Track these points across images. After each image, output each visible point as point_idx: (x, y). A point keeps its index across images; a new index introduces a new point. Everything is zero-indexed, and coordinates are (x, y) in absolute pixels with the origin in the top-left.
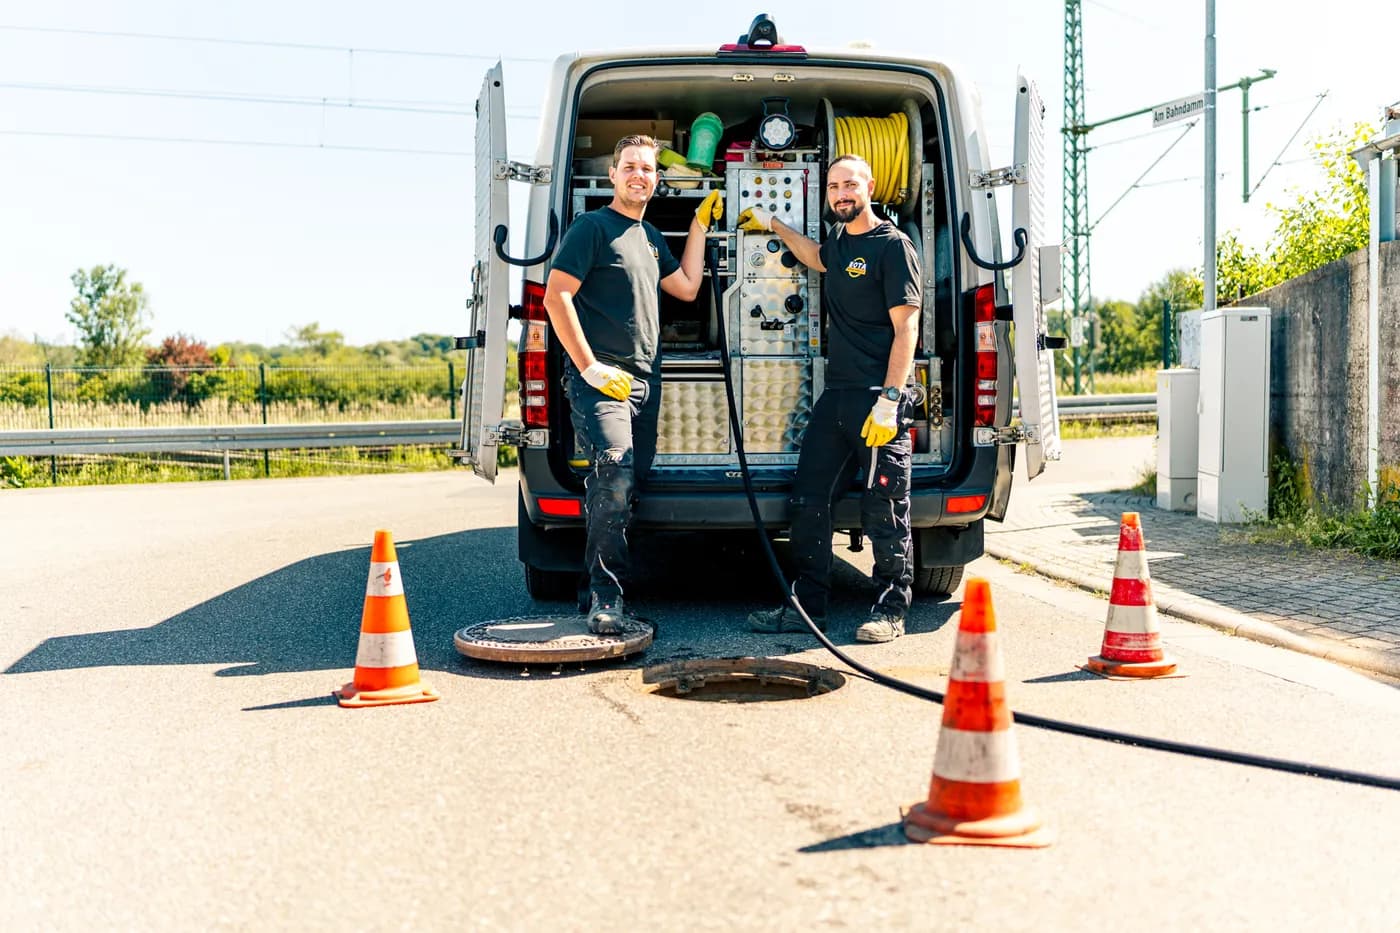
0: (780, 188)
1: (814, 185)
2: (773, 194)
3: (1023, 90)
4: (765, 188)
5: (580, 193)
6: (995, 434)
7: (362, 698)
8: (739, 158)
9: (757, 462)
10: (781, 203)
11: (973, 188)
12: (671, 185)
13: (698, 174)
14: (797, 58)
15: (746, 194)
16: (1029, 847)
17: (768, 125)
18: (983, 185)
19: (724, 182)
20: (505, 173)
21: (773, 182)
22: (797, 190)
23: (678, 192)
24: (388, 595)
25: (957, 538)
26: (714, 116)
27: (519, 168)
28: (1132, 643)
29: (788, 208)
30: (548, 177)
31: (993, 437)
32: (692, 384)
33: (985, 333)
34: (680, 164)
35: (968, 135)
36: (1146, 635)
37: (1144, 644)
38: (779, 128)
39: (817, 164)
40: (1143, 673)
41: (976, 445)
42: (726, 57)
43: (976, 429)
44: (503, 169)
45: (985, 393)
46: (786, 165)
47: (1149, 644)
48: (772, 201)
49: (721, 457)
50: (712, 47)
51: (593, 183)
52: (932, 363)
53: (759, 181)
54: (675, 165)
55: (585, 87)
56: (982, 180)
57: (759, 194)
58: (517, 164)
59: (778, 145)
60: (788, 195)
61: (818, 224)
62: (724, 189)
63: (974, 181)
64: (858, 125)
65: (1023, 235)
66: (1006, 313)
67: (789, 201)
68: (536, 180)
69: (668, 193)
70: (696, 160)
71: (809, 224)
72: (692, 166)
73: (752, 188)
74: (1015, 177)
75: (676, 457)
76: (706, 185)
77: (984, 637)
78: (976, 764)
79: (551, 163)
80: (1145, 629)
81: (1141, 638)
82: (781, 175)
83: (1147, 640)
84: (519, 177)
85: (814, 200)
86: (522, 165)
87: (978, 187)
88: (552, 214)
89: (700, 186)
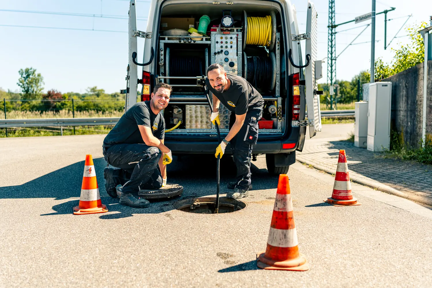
0: (229, 41)
1: (240, 39)
2: (227, 43)
3: (310, 7)
4: (224, 40)
5: (162, 42)
6: (299, 123)
7: (81, 212)
8: (215, 30)
10: (229, 45)
11: (293, 41)
12: (193, 39)
13: (202, 36)
15: (217, 42)
16: (300, 271)
17: (224, 19)
18: (296, 40)
19: (210, 39)
20: (136, 34)
21: (226, 38)
22: (235, 41)
23: (195, 42)
24: (90, 176)
25: (287, 157)
26: (207, 16)
27: (141, 33)
28: (342, 194)
29: (231, 47)
30: (151, 36)
31: (298, 124)
32: (199, 106)
33: (296, 89)
34: (195, 32)
35: (291, 23)
36: (347, 191)
37: (346, 194)
38: (228, 20)
39: (241, 33)
40: (346, 204)
41: (293, 126)
43: (293, 121)
44: (135, 33)
45: (296, 109)
46: (231, 32)
47: (348, 194)
48: (226, 45)
49: (207, 130)
51: (166, 38)
52: (278, 99)
53: (222, 38)
54: (194, 32)
55: (163, 6)
56: (296, 38)
57: (222, 42)
58: (140, 32)
59: (227, 26)
60: (231, 43)
61: (241, 53)
62: (210, 40)
63: (293, 38)
64: (255, 19)
65: (309, 56)
66: (303, 83)
67: (232, 45)
68: (147, 37)
69: (191, 42)
70: (201, 31)
71: (238, 53)
72: (199, 33)
73: (219, 40)
74: (307, 37)
75: (193, 130)
76: (204, 39)
77: (286, 196)
78: (282, 241)
79: (151, 31)
80: (347, 189)
81: (345, 192)
82: (229, 36)
83: (347, 192)
84: (141, 36)
85: (240, 45)
86: (142, 32)
87: (294, 41)
88: (152, 48)
89: (202, 40)
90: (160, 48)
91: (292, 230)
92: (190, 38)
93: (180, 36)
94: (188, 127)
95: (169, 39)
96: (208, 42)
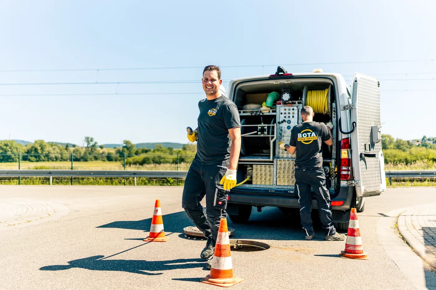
0: (291, 111)
2: (289, 113)
3: (356, 81)
4: (287, 112)
7: (148, 239)
8: (280, 104)
9: (280, 188)
10: (291, 116)
11: (341, 110)
13: (269, 109)
14: (290, 77)
15: (282, 113)
17: (284, 95)
19: (276, 111)
21: (289, 110)
22: (296, 112)
23: (263, 113)
24: (157, 215)
28: (350, 248)
29: (293, 117)
31: (347, 183)
32: (264, 166)
33: (344, 154)
34: (265, 106)
35: (340, 95)
36: (355, 245)
37: (354, 248)
38: (286, 96)
40: (351, 257)
41: (341, 186)
42: (272, 78)
43: (341, 181)
45: (345, 170)
46: (293, 105)
47: (356, 248)
48: (289, 115)
49: (270, 186)
50: (268, 75)
52: (332, 161)
53: (285, 110)
55: (237, 88)
56: (344, 108)
57: (285, 113)
59: (287, 100)
60: (293, 113)
63: (342, 108)
64: (314, 93)
65: (354, 124)
66: (350, 147)
67: (293, 115)
69: (260, 114)
71: (299, 121)
72: (267, 106)
73: (283, 112)
74: (352, 107)
75: (258, 185)
76: (271, 111)
80: (354, 244)
81: (353, 246)
82: (291, 108)
83: (355, 247)
87: (343, 110)
89: (269, 112)
91: (224, 258)
92: (260, 111)
93: (253, 109)
94: (254, 183)
95: (244, 112)
96: (274, 114)
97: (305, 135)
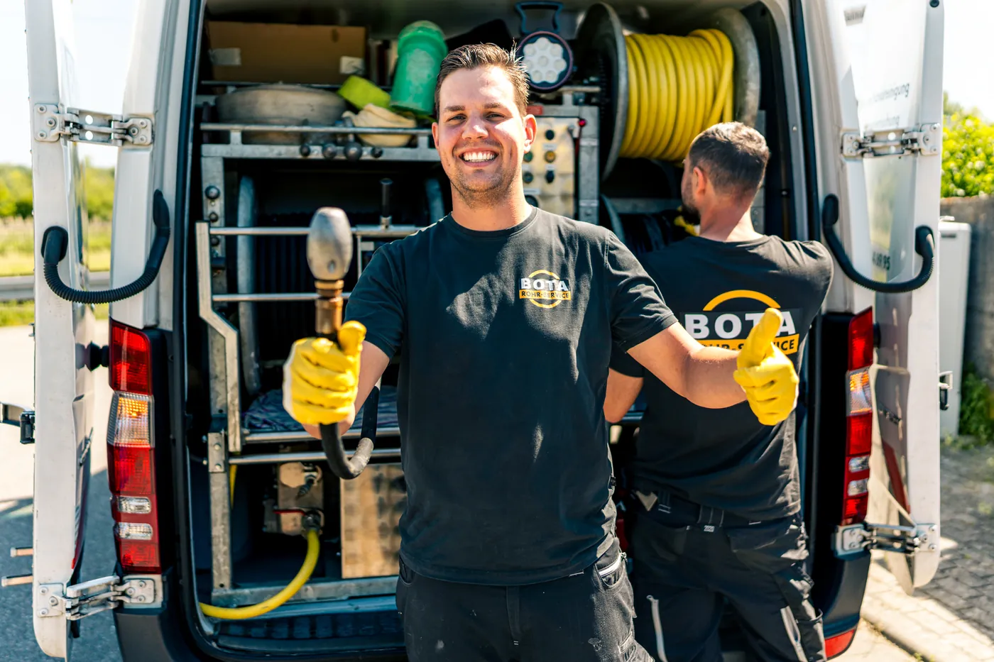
0: (539, 147)
1: (590, 142)
3: (933, 3)
5: (214, 155)
6: (867, 534)
10: (539, 170)
11: (848, 158)
12: (367, 139)
13: (410, 123)
17: (528, 49)
18: (862, 154)
20: (57, 130)
22: (564, 150)
23: (377, 152)
26: (433, 27)
27: (89, 120)
29: (550, 177)
30: (146, 135)
31: (864, 539)
34: (377, 104)
38: (547, 53)
39: (595, 110)
41: (840, 552)
43: (840, 529)
44: (53, 123)
45: (858, 477)
46: (551, 110)
51: (236, 136)
54: (371, 107)
56: (860, 146)
58: (81, 113)
59: (544, 83)
60: (550, 157)
61: (595, 204)
63: (849, 147)
64: (655, 47)
65: (929, 238)
67: (552, 167)
68: (124, 140)
69: (360, 154)
70: (408, 102)
71: (581, 203)
72: (400, 111)
74: (922, 145)
76: (420, 140)
79: (148, 109)
84: (89, 135)
85: (590, 167)
86: (93, 114)
87: (854, 158)
88: (158, 197)
89: (412, 143)
90: (205, 186)
92: (356, 135)
93: (305, 123)
94: (351, 568)
95: (247, 138)
97: (728, 326)
